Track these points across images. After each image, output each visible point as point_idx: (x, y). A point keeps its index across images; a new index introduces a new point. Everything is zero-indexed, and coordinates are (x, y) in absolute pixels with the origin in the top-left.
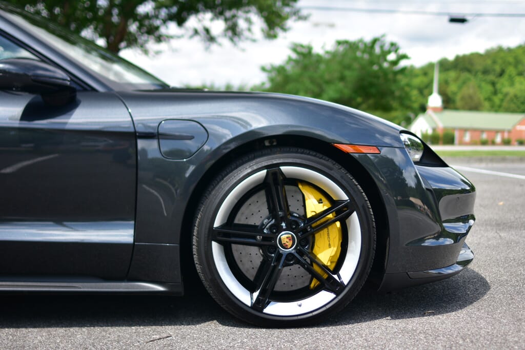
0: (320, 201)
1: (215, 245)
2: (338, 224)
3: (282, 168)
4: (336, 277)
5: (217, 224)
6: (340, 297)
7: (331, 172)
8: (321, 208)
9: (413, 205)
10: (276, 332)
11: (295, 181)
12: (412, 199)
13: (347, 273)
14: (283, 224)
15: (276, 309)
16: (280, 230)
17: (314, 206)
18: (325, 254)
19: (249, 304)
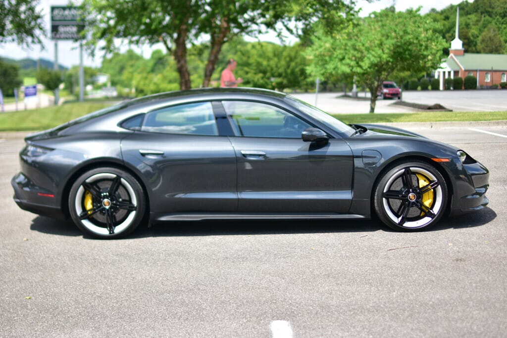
0: (425, 181)
1: (384, 199)
2: (432, 190)
3: (411, 168)
4: (431, 211)
5: (385, 191)
6: (434, 219)
7: (431, 170)
8: (426, 183)
9: (461, 179)
10: (409, 234)
11: (415, 173)
12: (461, 176)
13: (436, 210)
14: (411, 190)
15: (408, 224)
16: (409, 192)
17: (423, 183)
18: (427, 203)
19: (397, 223)
